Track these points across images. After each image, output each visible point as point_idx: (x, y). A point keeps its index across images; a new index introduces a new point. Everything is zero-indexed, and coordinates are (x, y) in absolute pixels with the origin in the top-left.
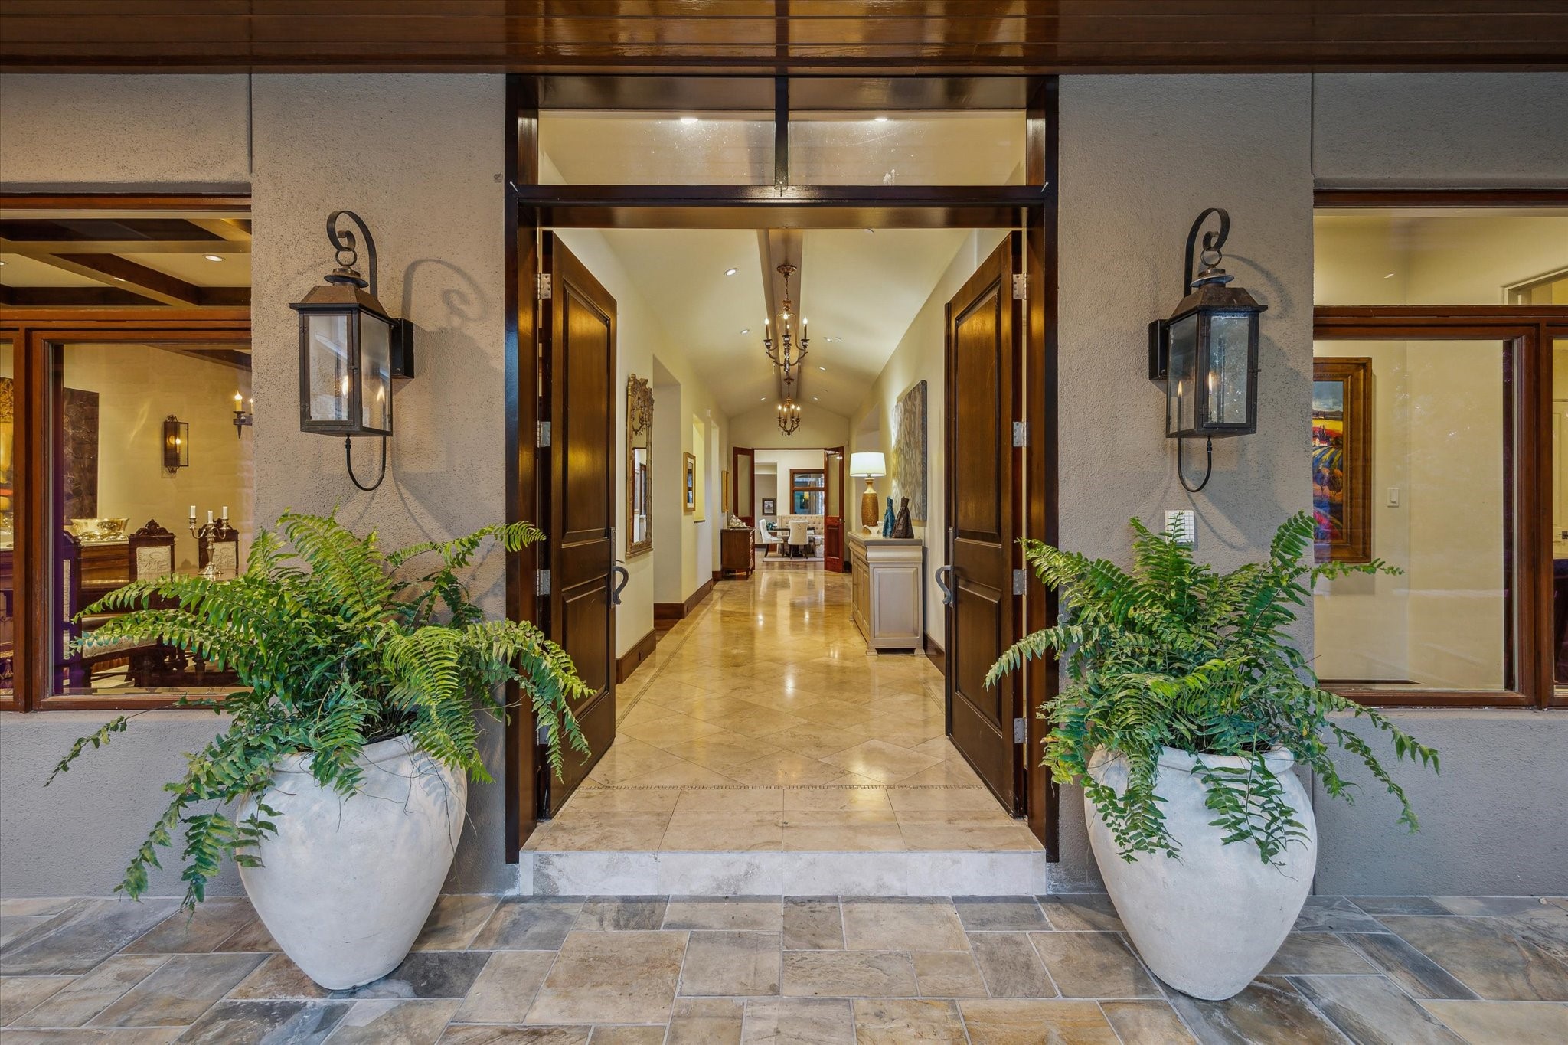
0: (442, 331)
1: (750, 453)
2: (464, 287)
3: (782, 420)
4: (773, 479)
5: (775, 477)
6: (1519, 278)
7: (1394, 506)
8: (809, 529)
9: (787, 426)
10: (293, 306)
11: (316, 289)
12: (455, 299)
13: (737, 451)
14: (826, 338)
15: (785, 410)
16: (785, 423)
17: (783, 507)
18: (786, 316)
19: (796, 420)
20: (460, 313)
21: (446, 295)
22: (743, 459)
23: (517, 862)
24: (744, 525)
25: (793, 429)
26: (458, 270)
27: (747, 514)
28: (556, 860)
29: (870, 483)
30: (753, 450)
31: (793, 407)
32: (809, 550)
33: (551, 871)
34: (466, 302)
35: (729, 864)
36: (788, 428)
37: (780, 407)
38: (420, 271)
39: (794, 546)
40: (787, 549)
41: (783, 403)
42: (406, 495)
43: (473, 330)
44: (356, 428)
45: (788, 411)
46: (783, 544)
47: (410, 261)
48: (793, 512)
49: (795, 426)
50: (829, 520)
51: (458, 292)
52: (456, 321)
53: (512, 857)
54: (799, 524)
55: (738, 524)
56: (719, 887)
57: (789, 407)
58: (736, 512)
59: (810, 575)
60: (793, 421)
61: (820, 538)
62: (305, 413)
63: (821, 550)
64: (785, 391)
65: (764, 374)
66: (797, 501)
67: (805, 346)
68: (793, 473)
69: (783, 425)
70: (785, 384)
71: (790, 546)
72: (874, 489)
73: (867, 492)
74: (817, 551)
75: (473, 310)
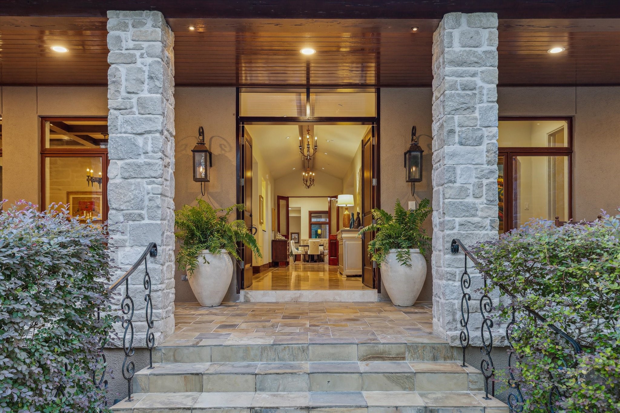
0: (219, 155)
1: (287, 199)
2: (225, 143)
3: (305, 180)
4: (299, 218)
5: (300, 217)
6: (550, 131)
7: (527, 209)
8: (320, 245)
9: (309, 183)
10: (192, 151)
11: (196, 146)
12: (223, 147)
13: (280, 198)
14: (327, 140)
15: (307, 175)
16: (307, 181)
17: (304, 235)
18: (308, 137)
19: (312, 180)
20: (224, 150)
21: (221, 146)
22: (282, 202)
23: (239, 293)
24: (284, 238)
25: (311, 185)
26: (224, 139)
27: (285, 234)
28: (250, 293)
29: (347, 209)
30: (288, 197)
31: (311, 173)
32: (319, 259)
33: (248, 296)
34: (226, 147)
35: (295, 294)
36: (308, 184)
37: (304, 174)
38: (213, 140)
39: (311, 255)
40: (307, 258)
41: (306, 171)
42: (210, 197)
43: (227, 154)
44: (206, 180)
45: (308, 175)
46: (304, 255)
47: (211, 136)
48: (310, 237)
49: (312, 183)
50: (331, 237)
51: (224, 145)
52: (223, 152)
53: (238, 292)
54: (314, 242)
55: (280, 237)
56: (292, 300)
57: (308, 173)
58: (279, 230)
59: (321, 274)
60: (311, 181)
61: (327, 252)
62: (194, 176)
63: (327, 258)
64: (306, 165)
65: (296, 157)
66: (313, 231)
67: (316, 149)
68: (311, 213)
69: (305, 183)
70: (306, 161)
71: (309, 255)
72: (349, 212)
73: (345, 213)
74: (325, 258)
75: (227, 149)
